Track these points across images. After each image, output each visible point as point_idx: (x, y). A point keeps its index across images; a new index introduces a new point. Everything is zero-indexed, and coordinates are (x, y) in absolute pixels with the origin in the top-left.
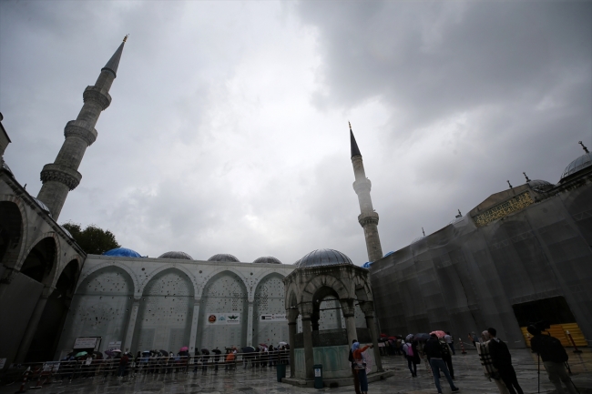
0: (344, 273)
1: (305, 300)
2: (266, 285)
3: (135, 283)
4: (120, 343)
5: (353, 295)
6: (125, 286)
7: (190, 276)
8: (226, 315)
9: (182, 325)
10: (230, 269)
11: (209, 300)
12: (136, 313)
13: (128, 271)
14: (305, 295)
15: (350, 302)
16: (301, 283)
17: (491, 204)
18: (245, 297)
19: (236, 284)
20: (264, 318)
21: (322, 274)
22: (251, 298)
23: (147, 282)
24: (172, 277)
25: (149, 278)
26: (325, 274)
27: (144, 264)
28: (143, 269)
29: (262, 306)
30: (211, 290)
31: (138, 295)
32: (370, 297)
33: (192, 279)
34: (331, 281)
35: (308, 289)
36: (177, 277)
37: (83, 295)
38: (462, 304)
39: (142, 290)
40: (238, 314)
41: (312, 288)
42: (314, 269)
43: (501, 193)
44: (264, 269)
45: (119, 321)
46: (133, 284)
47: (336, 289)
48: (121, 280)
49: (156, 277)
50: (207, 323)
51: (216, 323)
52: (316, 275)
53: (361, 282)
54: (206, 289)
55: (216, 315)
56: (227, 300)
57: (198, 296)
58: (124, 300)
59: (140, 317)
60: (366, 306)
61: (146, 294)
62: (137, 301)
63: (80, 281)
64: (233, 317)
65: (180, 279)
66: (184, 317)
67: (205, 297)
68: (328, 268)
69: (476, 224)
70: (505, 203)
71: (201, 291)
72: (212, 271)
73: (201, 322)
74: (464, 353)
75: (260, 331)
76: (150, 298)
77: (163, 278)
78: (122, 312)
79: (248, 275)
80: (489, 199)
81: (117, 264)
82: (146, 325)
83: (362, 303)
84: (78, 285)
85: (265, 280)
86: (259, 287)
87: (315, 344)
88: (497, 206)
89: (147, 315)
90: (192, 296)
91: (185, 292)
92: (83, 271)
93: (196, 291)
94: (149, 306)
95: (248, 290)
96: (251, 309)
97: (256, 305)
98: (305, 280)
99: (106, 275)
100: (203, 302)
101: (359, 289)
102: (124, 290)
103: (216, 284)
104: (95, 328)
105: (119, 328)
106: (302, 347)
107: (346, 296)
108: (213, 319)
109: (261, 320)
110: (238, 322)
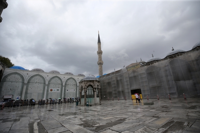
0: (95, 82)
1: (85, 88)
2: (69, 81)
3: (25, 78)
4: (20, 97)
5: (96, 87)
6: (21, 79)
7: (44, 77)
8: (56, 89)
9: (42, 92)
10: (58, 75)
11: (50, 84)
12: (25, 88)
13: (22, 74)
14: (85, 86)
15: (96, 88)
16: (85, 84)
17: (131, 66)
18: (62, 84)
19: (59, 80)
20: (67, 90)
21: (90, 82)
22: (64, 84)
23: (29, 78)
24: (38, 77)
25: (30, 77)
26: (91, 82)
27: (28, 72)
28: (27, 74)
29: (67, 87)
30: (51, 82)
31: (26, 82)
32: (100, 88)
33: (45, 78)
34: (92, 84)
35: (86, 85)
36: (40, 77)
37: (5, 81)
38: (120, 89)
39: (27, 81)
40: (59, 89)
41: (87, 85)
42: (88, 81)
43: (134, 64)
44: (68, 76)
45: (19, 90)
46: (24, 79)
47: (93, 86)
48: (19, 77)
49: (32, 77)
50: (50, 91)
51: (52, 91)
52: (88, 82)
53: (98, 84)
54: (49, 81)
55: (53, 89)
56: (56, 85)
57: (47, 83)
58: (21, 84)
59: (27, 89)
60: (99, 90)
61: (29, 82)
62: (25, 84)
63: (3, 77)
64: (58, 90)
65: (41, 78)
66: (42, 89)
67: (49, 84)
68: (91, 81)
69: (127, 70)
70: (134, 66)
71: (48, 82)
72: (51, 76)
73: (48, 91)
74: (119, 100)
75: (66, 94)
76: (30, 83)
77: (35, 77)
78: (20, 87)
79: (63, 78)
80: (131, 64)
81: (17, 72)
82: (29, 91)
83: (98, 89)
84: (2, 78)
85: (68, 79)
86: (66, 81)
87: (87, 97)
88: (132, 67)
89: (29, 89)
90: (45, 83)
91: (43, 82)
92: (4, 73)
93: (46, 82)
94: (30, 86)
95: (63, 82)
96: (63, 88)
97: (65, 86)
98: (85, 83)
99: (13, 75)
100: (48, 85)
101: (98, 86)
102: (21, 80)
103: (53, 80)
104: (10, 92)
105: (20, 92)
106: (84, 98)
107: (95, 87)
108: (51, 90)
109: (66, 91)
110: (59, 91)
